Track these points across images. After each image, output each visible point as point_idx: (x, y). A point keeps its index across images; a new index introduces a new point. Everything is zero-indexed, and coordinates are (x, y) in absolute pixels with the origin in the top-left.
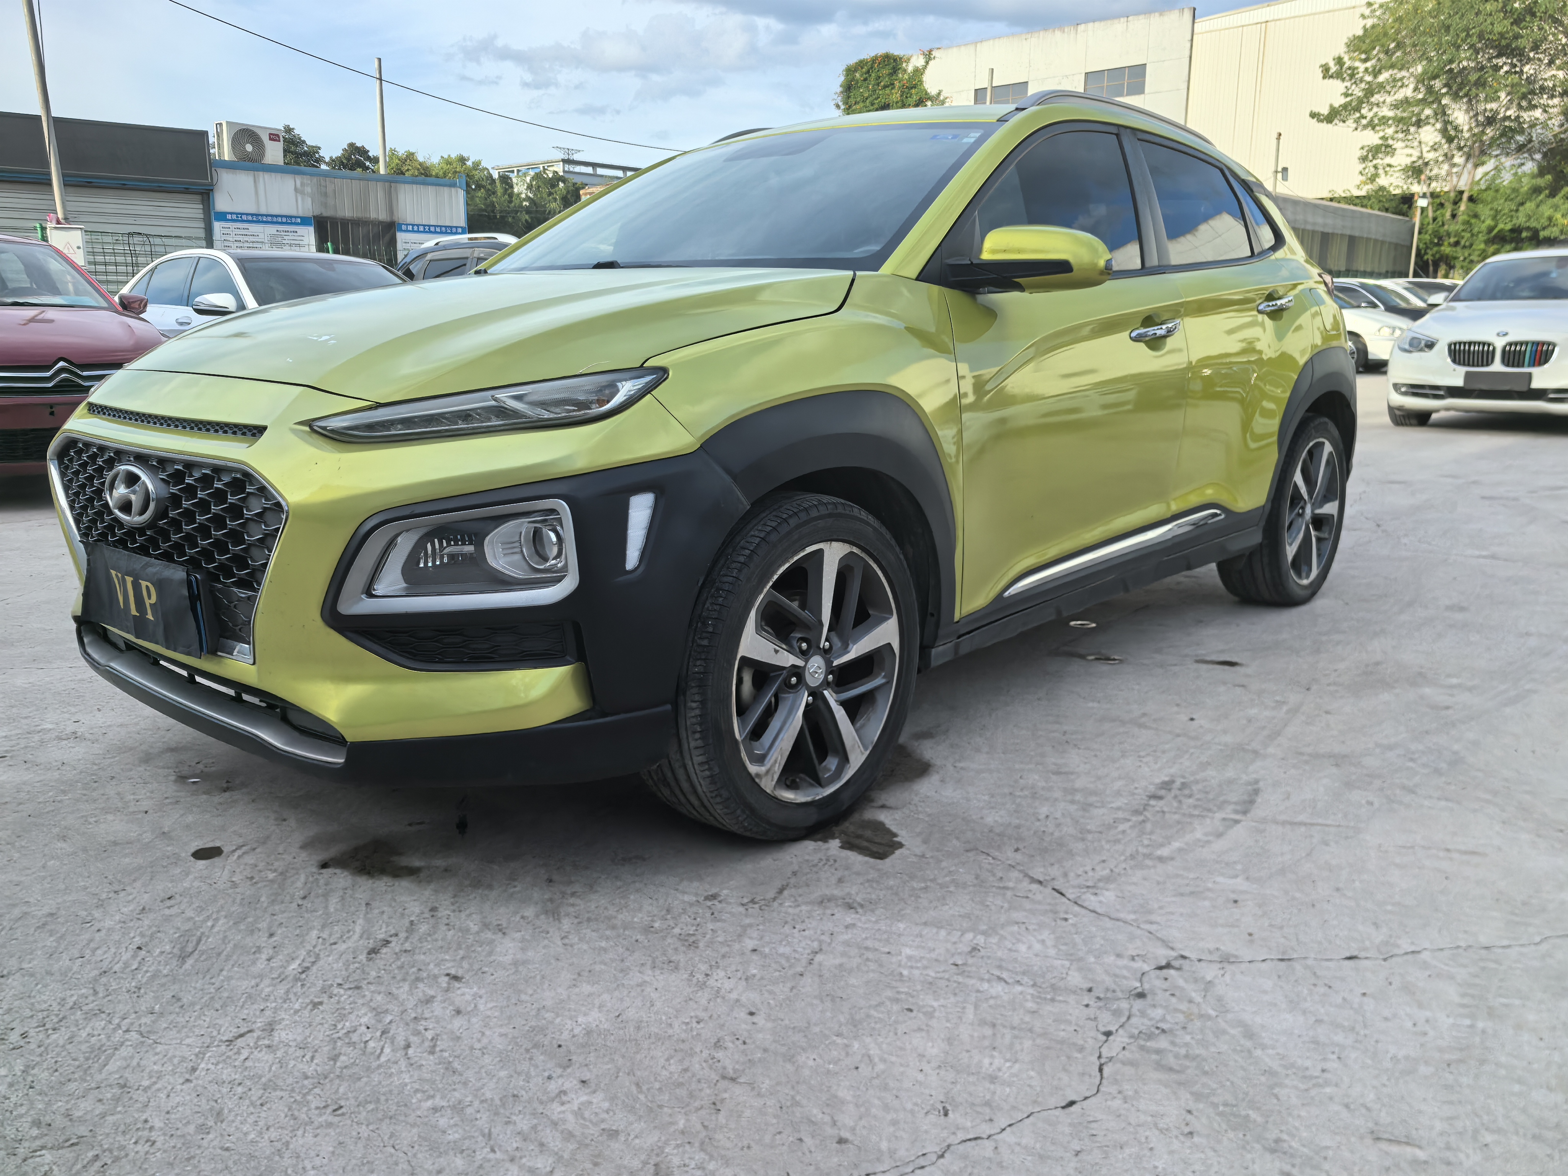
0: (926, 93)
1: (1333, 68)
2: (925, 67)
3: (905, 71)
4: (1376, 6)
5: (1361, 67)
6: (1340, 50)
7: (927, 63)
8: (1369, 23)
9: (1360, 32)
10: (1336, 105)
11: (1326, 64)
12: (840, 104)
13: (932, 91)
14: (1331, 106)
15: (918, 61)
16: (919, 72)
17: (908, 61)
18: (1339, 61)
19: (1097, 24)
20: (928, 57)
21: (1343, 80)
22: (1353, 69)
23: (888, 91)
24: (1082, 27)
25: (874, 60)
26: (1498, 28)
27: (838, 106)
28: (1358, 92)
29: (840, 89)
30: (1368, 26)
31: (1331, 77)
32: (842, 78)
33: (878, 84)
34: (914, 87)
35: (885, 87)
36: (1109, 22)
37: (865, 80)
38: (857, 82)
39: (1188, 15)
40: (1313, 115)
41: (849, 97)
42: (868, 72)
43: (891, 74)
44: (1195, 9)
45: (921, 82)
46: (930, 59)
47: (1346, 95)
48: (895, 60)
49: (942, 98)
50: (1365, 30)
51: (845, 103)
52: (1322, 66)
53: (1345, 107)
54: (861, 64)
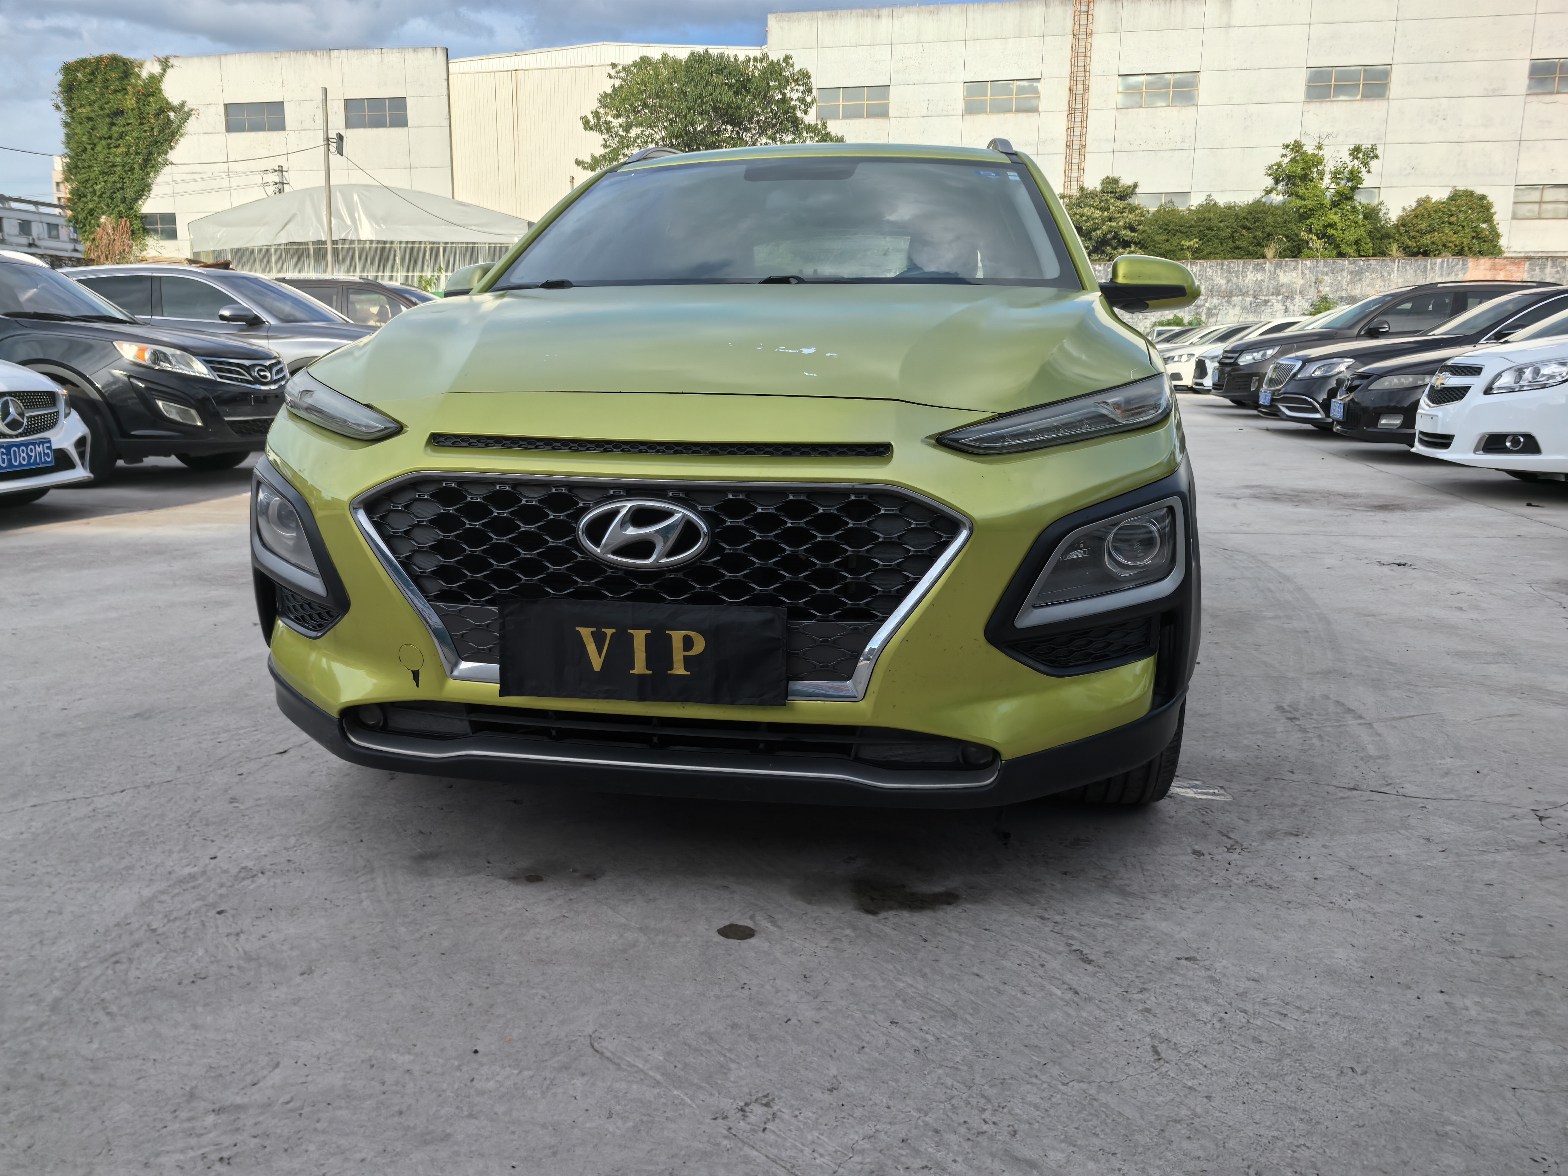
0: (168, 103)
1: (592, 121)
2: (162, 75)
3: (139, 76)
4: (620, 68)
5: (616, 123)
6: (595, 105)
7: (164, 70)
8: (618, 83)
9: (609, 90)
10: (597, 155)
11: (586, 116)
12: (61, 105)
13: (175, 101)
14: (593, 156)
15: (151, 68)
16: (155, 81)
17: (141, 66)
18: (596, 114)
19: (350, 52)
20: (165, 64)
21: (602, 132)
22: (607, 123)
23: (119, 96)
24: (335, 53)
25: (99, 60)
26: (726, 99)
27: (58, 107)
28: (614, 143)
29: (58, 89)
30: (617, 86)
31: (591, 129)
32: (60, 77)
33: (107, 88)
34: (152, 94)
35: (116, 91)
36: (363, 51)
37: (90, 81)
38: (80, 83)
39: (441, 56)
40: (578, 163)
41: (71, 98)
42: (93, 73)
43: (121, 79)
44: (447, 50)
45: (160, 91)
46: (167, 66)
47: (605, 146)
48: (125, 64)
49: (186, 109)
50: (615, 89)
51: (68, 105)
52: (582, 118)
53: (604, 157)
54: (82, 63)
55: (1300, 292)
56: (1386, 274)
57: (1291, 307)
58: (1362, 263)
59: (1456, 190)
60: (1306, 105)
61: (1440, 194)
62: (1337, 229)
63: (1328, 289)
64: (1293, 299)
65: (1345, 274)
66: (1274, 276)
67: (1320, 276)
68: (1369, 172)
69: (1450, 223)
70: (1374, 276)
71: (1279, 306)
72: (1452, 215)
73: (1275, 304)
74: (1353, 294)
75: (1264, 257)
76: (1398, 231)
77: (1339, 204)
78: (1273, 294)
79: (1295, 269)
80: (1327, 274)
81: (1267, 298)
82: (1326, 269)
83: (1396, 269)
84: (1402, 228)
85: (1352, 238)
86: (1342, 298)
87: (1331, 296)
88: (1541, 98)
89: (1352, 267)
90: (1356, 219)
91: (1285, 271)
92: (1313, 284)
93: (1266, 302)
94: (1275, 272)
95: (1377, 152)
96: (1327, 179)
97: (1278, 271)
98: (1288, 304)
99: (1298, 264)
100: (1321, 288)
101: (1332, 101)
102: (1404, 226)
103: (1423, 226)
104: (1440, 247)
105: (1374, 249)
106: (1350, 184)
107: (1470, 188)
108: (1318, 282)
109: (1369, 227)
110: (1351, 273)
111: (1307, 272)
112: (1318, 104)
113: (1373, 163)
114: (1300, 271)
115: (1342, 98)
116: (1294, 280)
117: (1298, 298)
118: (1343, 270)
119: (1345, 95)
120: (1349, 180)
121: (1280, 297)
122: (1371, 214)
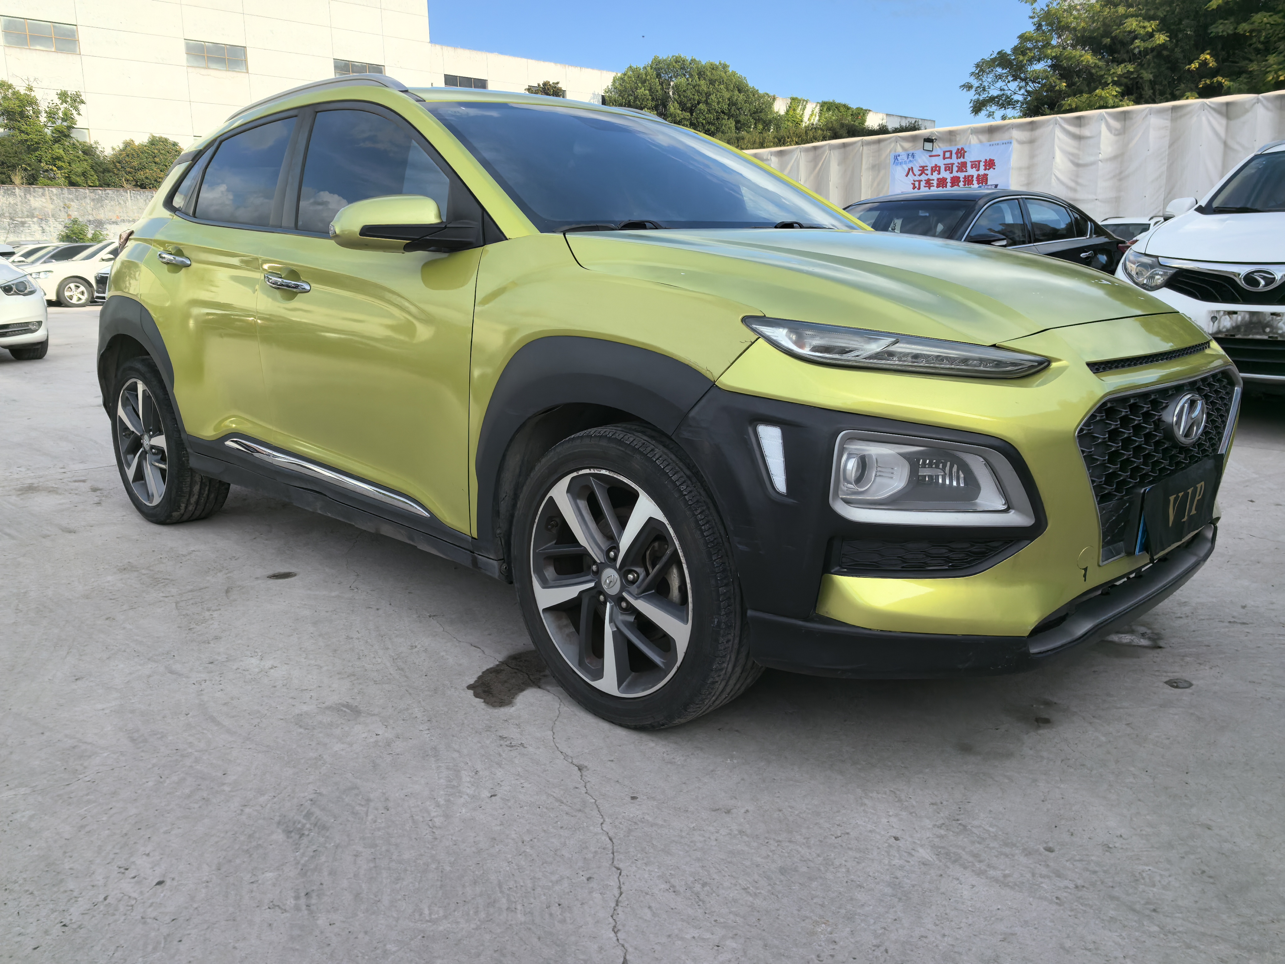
55: (53, 216)
56: (122, 202)
57: (47, 228)
58: (100, 192)
59: (153, 137)
60: (7, 49)
61: (141, 139)
62: (64, 162)
63: (76, 213)
64: (47, 221)
65: (88, 201)
66: (25, 201)
67: (67, 203)
68: (79, 114)
69: (155, 163)
70: (112, 203)
71: (35, 227)
72: (155, 157)
73: (32, 225)
74: (98, 218)
75: (12, 182)
76: (116, 166)
77: (59, 141)
78: (28, 217)
79: (43, 195)
80: (73, 201)
81: (23, 220)
82: (71, 196)
83: (129, 198)
84: (118, 164)
85: (80, 170)
86: (90, 221)
87: (80, 219)
88: (198, 70)
89: (92, 195)
90: (78, 154)
91: (34, 197)
92: (62, 209)
93: (23, 224)
94: (25, 197)
95: (83, 98)
96: (43, 118)
97: (28, 196)
98: (44, 226)
99: (45, 190)
100: (70, 213)
101: (30, 49)
102: (119, 162)
103: (135, 164)
104: (153, 182)
105: (99, 180)
106: (65, 124)
107: (164, 136)
108: (66, 207)
109: (90, 161)
110: (93, 200)
111: (55, 198)
112: (18, 50)
113: (82, 107)
114: (48, 197)
115: (38, 47)
116: (44, 205)
117: (51, 220)
118: (85, 197)
119: (41, 46)
120: (64, 120)
121: (35, 220)
122: (88, 151)
